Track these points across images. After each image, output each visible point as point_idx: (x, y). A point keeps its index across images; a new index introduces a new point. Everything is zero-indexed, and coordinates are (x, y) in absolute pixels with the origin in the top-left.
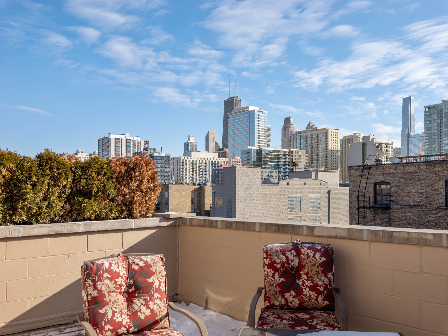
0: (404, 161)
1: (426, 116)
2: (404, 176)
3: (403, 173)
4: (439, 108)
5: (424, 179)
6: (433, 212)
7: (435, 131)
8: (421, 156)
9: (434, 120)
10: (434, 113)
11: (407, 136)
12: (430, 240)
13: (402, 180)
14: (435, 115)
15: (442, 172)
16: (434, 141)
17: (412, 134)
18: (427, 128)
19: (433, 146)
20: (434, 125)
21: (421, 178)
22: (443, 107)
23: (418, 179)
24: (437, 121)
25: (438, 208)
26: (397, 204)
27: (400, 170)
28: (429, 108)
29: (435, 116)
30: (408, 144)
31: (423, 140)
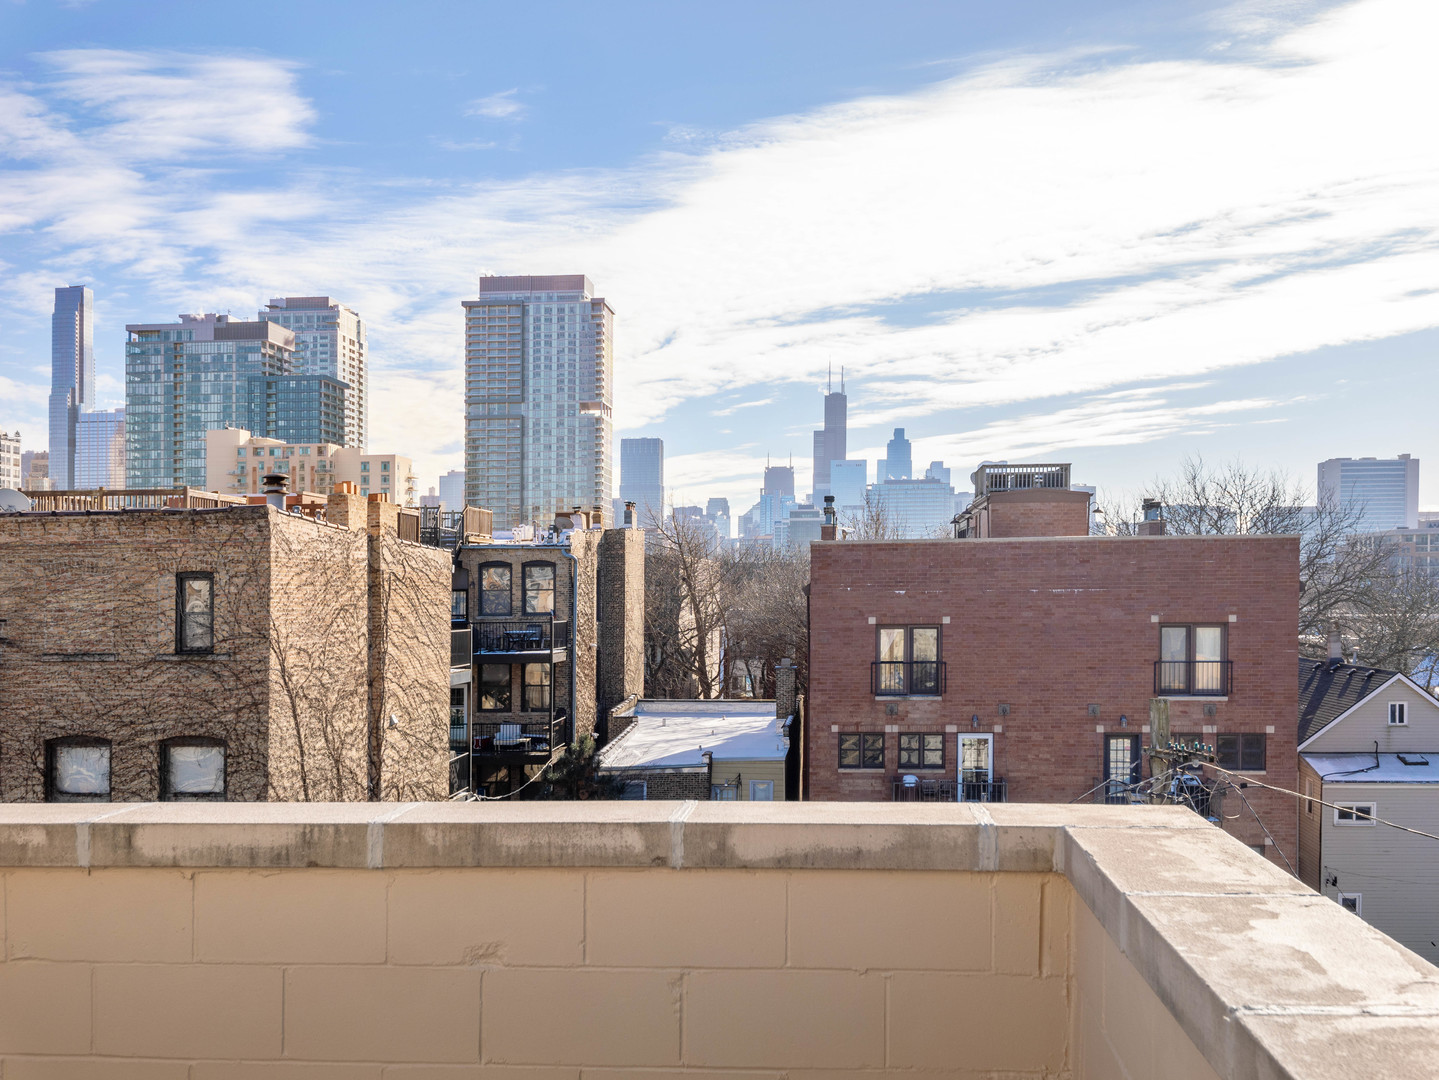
0: (49, 506)
1: (131, 356)
2: (44, 555)
3: (42, 548)
4: (173, 338)
5: (110, 569)
6: (139, 672)
7: (160, 409)
8: (104, 493)
9: (157, 372)
10: (157, 352)
11: (68, 417)
12: (37, 849)
13: (38, 571)
14: (160, 359)
15: (167, 546)
16: (156, 439)
17: (86, 409)
18: (133, 398)
19: (153, 454)
20: (157, 389)
21: (102, 563)
22: (185, 337)
23: (93, 568)
24: (164, 377)
25: (153, 661)
26: (21, 649)
27: (32, 534)
28: (139, 333)
29: (158, 361)
30: (72, 443)
31: (119, 431)
